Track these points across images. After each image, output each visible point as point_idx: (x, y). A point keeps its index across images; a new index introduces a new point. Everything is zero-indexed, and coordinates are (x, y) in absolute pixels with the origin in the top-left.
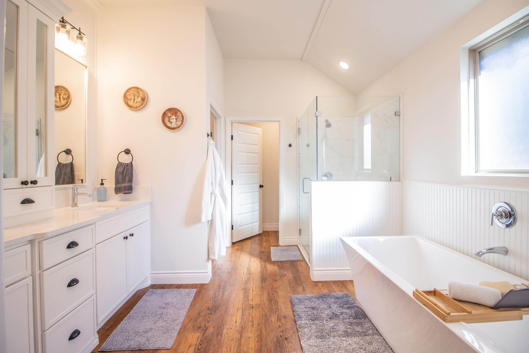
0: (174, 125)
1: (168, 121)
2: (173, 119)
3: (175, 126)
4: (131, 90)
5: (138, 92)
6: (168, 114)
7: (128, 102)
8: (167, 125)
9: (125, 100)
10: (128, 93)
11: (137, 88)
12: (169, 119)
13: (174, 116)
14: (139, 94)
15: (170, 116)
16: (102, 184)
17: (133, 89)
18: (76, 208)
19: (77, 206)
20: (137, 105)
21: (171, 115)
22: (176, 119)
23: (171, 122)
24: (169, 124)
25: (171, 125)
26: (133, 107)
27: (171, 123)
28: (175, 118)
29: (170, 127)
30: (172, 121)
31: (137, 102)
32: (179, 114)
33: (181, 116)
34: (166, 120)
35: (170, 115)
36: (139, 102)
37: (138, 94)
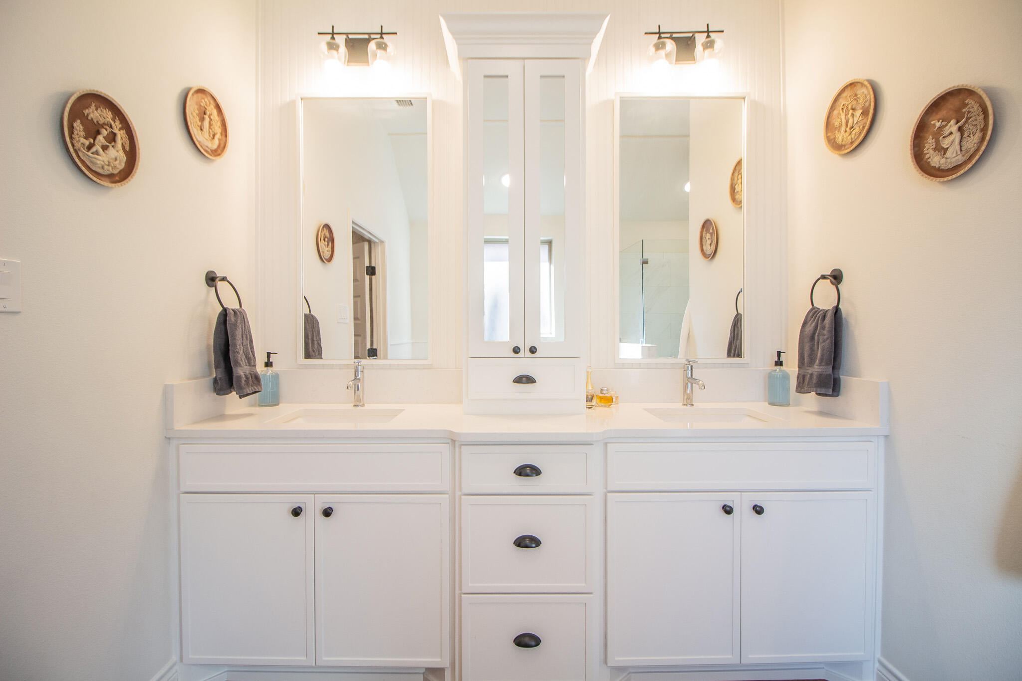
0: (953, 156)
1: (935, 150)
2: (951, 133)
3: (960, 159)
4: (841, 100)
5: (856, 95)
6: (932, 122)
7: (835, 138)
8: (933, 164)
9: (829, 134)
10: (835, 112)
11: (852, 85)
12: (937, 142)
13: (953, 122)
14: (857, 101)
15: (941, 128)
16: (779, 363)
17: (844, 95)
18: (689, 407)
19: (692, 405)
20: (853, 136)
21: (944, 123)
22: (960, 129)
23: (943, 148)
24: (936, 160)
25: (943, 161)
26: (845, 146)
27: (946, 150)
28: (954, 128)
29: (942, 167)
30: (945, 143)
31: (852, 127)
32: (973, 106)
33: (980, 109)
34: (929, 144)
35: (938, 124)
36: (857, 123)
37: (854, 102)
